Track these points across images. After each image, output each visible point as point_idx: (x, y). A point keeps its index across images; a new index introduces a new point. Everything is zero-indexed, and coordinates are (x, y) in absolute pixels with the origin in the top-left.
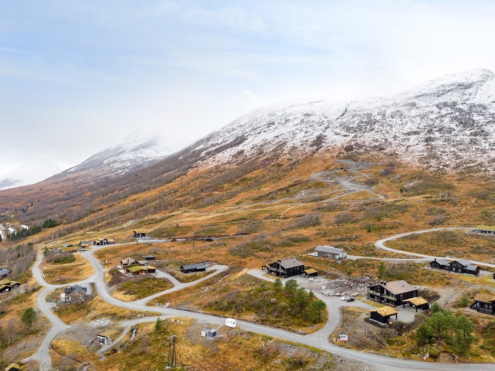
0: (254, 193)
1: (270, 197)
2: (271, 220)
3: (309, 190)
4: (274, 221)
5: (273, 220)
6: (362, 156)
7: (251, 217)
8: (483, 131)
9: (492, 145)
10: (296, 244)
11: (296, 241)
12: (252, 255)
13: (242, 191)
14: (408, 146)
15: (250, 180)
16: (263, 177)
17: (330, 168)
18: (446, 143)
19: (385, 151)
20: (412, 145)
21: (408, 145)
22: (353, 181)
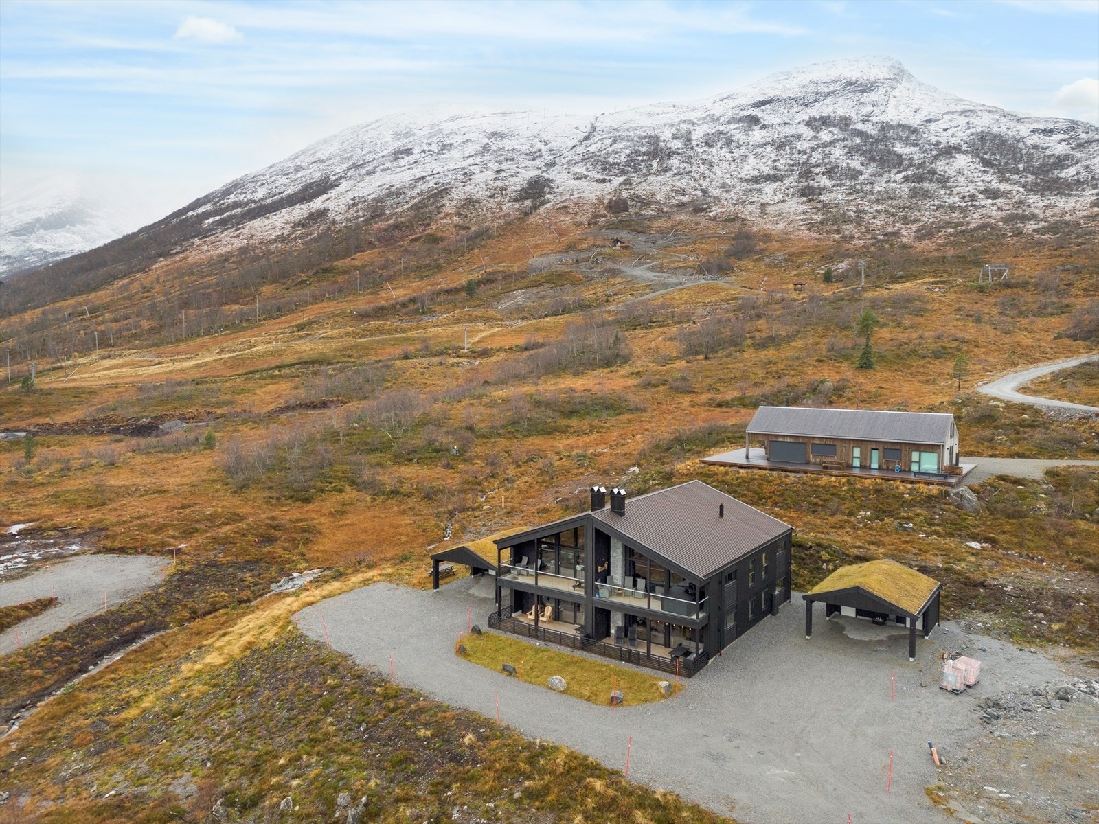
0: (363, 302)
1: (415, 308)
2: (426, 361)
3: (535, 290)
4: (441, 364)
5: (435, 360)
6: (656, 224)
7: (350, 356)
8: (933, 172)
9: (967, 199)
13: (315, 299)
14: (763, 205)
15: (345, 272)
16: (384, 267)
17: (580, 247)
18: (854, 197)
19: (711, 214)
20: (772, 202)
21: (762, 201)
22: (660, 269)
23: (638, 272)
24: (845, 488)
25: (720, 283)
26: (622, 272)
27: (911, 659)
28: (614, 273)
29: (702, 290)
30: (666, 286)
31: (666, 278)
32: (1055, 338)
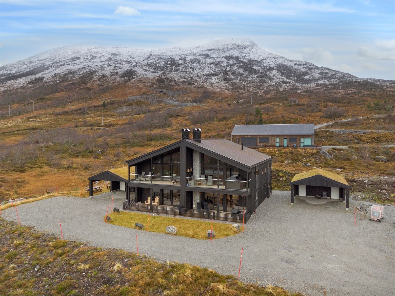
0: (58, 110)
1: (81, 112)
2: (85, 128)
3: (131, 107)
4: (92, 129)
5: (89, 128)
6: (175, 88)
7: (51, 127)
9: (277, 84)
10: (153, 143)
11: (151, 140)
12: (48, 164)
13: (36, 109)
14: (212, 83)
15: (50, 100)
17: (147, 94)
18: (242, 82)
19: (194, 85)
20: (215, 83)
21: (212, 82)
22: (178, 101)
23: (170, 102)
24: (277, 152)
25: (201, 105)
26: (164, 101)
27: (347, 209)
28: (161, 102)
29: (194, 107)
30: (181, 106)
31: (180, 103)
32: (320, 118)
